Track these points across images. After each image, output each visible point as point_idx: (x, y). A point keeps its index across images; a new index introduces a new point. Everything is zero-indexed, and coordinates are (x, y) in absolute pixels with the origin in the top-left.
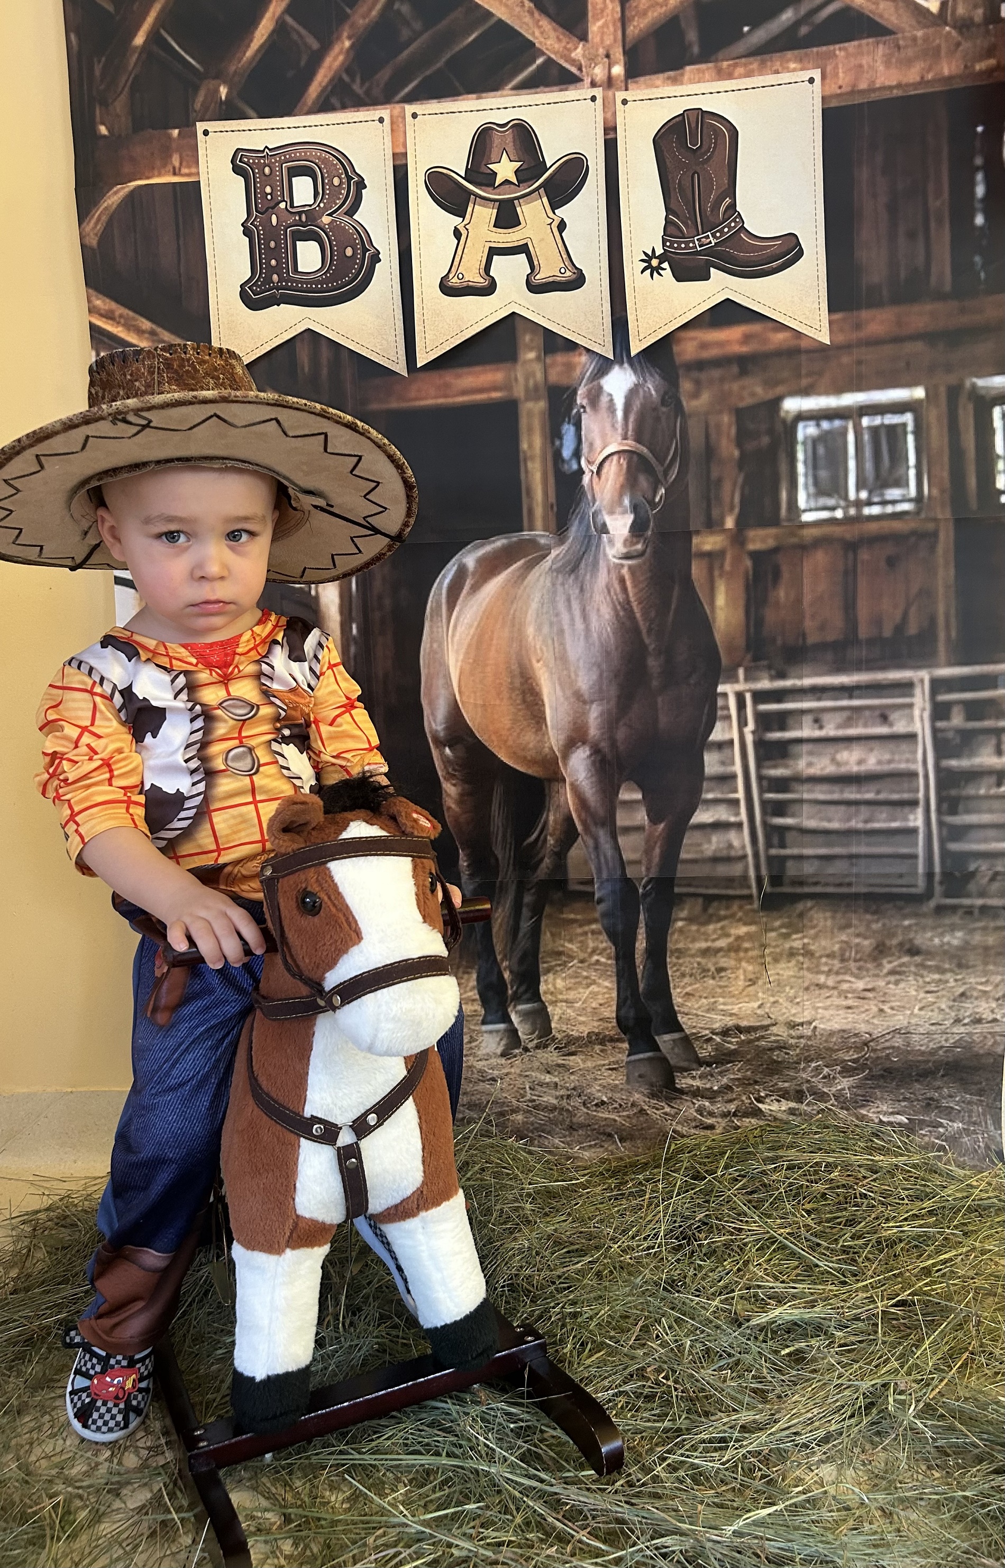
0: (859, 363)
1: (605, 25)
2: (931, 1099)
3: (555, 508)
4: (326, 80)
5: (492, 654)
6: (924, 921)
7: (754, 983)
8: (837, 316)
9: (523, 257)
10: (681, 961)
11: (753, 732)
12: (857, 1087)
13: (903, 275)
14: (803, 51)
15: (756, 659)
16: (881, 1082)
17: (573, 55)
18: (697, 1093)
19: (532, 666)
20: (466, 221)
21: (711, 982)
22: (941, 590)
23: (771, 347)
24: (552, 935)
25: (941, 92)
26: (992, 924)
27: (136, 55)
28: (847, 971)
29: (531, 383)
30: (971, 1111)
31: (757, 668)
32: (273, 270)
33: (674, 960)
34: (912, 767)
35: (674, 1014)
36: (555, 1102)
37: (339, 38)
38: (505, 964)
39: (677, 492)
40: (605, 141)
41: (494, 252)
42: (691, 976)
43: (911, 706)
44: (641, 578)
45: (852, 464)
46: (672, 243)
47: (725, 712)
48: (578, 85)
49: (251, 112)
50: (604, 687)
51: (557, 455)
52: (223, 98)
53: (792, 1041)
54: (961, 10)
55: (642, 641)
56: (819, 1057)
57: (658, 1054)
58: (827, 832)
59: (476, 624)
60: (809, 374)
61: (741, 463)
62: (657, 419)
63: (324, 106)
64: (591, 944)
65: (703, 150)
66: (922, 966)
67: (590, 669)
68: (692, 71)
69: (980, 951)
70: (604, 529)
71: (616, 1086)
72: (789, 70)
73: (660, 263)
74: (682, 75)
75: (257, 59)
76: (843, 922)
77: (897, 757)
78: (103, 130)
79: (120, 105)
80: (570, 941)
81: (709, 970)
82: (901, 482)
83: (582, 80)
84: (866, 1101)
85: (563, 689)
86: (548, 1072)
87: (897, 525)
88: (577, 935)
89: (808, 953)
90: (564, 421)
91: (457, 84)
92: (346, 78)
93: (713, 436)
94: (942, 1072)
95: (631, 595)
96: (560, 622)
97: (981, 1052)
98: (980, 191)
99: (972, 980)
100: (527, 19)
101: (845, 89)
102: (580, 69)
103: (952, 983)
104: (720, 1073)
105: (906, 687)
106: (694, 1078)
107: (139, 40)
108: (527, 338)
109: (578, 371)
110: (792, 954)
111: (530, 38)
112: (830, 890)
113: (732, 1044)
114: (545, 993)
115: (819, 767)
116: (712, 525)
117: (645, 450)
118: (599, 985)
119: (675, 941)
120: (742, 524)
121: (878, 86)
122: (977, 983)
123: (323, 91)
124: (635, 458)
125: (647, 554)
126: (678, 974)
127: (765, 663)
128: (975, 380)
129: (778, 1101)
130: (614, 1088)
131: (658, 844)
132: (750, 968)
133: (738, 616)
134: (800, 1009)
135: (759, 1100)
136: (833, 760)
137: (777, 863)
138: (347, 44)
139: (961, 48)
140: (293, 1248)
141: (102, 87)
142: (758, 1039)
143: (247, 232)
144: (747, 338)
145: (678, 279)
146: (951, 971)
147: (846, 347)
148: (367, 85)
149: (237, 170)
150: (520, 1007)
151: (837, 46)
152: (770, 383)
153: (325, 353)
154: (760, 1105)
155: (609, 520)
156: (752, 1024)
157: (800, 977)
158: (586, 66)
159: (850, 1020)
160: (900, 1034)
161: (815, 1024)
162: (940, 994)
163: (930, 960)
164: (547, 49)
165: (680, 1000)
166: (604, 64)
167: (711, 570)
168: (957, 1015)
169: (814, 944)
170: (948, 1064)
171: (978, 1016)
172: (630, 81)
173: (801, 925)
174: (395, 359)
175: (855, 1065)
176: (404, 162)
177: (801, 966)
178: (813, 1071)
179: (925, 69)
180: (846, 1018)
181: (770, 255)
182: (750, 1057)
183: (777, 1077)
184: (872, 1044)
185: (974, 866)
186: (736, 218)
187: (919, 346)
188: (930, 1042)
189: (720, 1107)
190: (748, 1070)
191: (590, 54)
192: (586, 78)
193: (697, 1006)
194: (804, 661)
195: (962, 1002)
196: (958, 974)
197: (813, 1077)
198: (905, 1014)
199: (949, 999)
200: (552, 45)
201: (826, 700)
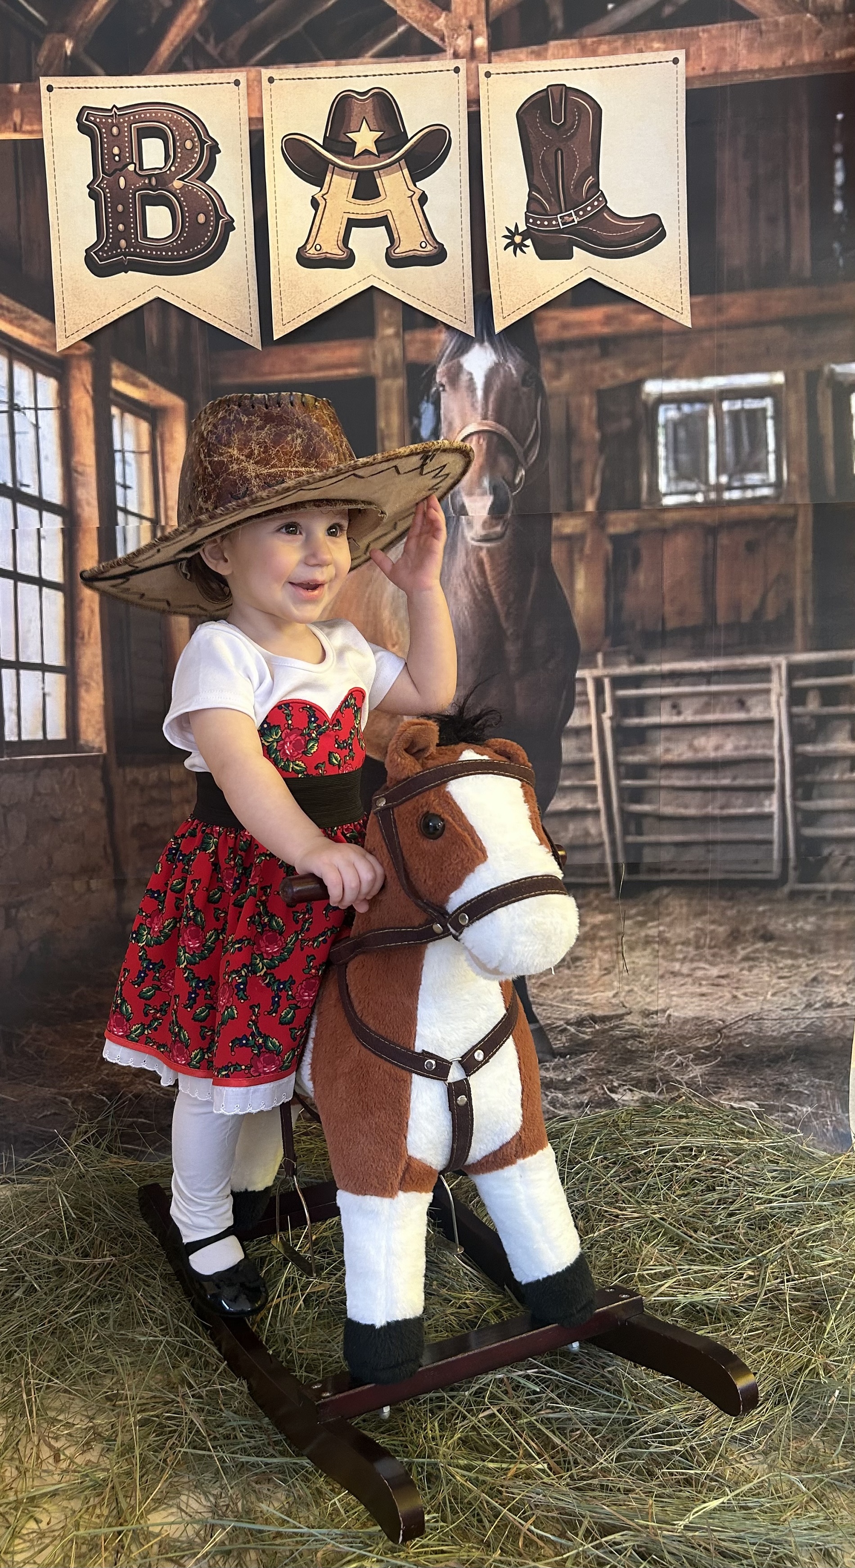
0: (720, 346)
2: (782, 1084)
4: (178, 39)
6: (777, 907)
7: (609, 973)
8: (699, 299)
9: (382, 229)
11: (611, 718)
12: (710, 1074)
13: (762, 259)
14: (667, 31)
15: (614, 644)
16: (733, 1069)
17: (435, 25)
18: (551, 1083)
20: (323, 192)
21: (566, 972)
22: (799, 576)
23: (633, 328)
25: (801, 78)
26: (844, 909)
28: (701, 958)
29: (389, 360)
30: (819, 1095)
31: (615, 653)
32: (119, 235)
34: (768, 752)
39: (536, 471)
40: (469, 113)
41: (352, 223)
43: (768, 691)
45: (712, 448)
46: (535, 220)
48: (440, 55)
49: (98, 69)
52: (69, 53)
53: (647, 1030)
56: (673, 1045)
58: (683, 819)
60: (671, 357)
61: (602, 446)
62: (518, 400)
63: (176, 66)
65: (566, 127)
66: (775, 951)
68: (555, 46)
69: (832, 936)
72: (652, 50)
73: (523, 240)
74: (546, 50)
75: (106, 13)
76: (698, 908)
77: (753, 743)
82: (761, 467)
83: (444, 51)
84: (718, 1088)
87: (757, 510)
89: (663, 941)
90: (422, 399)
91: (316, 49)
92: (199, 37)
93: (574, 417)
94: (792, 1057)
95: (489, 578)
97: (831, 1036)
98: (839, 178)
99: (824, 965)
101: (709, 71)
102: (442, 39)
103: (804, 968)
104: (574, 1064)
105: (764, 673)
106: (547, 1069)
108: (386, 313)
109: (437, 349)
110: (648, 942)
111: (392, 5)
112: (687, 877)
113: (586, 1034)
115: (676, 753)
116: (572, 508)
117: (505, 431)
120: (602, 507)
121: (740, 69)
122: (829, 968)
123: (175, 51)
124: (495, 439)
127: (624, 648)
128: (833, 366)
129: (631, 1090)
132: (606, 957)
133: (598, 601)
134: (654, 997)
135: (613, 1090)
136: (691, 746)
137: (634, 850)
138: (201, 3)
139: (822, 36)
142: (612, 1029)
143: (93, 194)
144: (608, 320)
145: (541, 258)
146: (804, 956)
147: (706, 331)
148: (221, 46)
149: (83, 129)
151: (701, 28)
152: (632, 365)
153: (175, 323)
154: (613, 1096)
155: (468, 502)
156: (606, 1014)
157: (655, 965)
158: (448, 37)
159: (703, 1007)
160: (752, 1019)
161: (668, 1012)
162: (792, 979)
163: (782, 945)
164: (408, 17)
165: (535, 991)
166: (467, 35)
167: (570, 553)
168: (808, 1000)
169: (669, 932)
170: (797, 1049)
171: (828, 1001)
172: (493, 54)
173: (656, 913)
174: (248, 331)
175: (707, 1052)
176: (259, 127)
177: (655, 953)
178: (665, 1059)
179: (785, 54)
180: (700, 1006)
181: (632, 235)
182: (603, 1047)
183: (630, 1066)
184: (724, 1031)
185: (826, 851)
186: (599, 197)
187: (778, 332)
188: (781, 1027)
189: (573, 1098)
190: (601, 1060)
191: (452, 24)
192: (448, 49)
193: (551, 997)
194: (663, 646)
195: (813, 987)
196: (809, 959)
197: (665, 1066)
198: (757, 1000)
199: (801, 985)
200: (413, 13)
201: (685, 685)
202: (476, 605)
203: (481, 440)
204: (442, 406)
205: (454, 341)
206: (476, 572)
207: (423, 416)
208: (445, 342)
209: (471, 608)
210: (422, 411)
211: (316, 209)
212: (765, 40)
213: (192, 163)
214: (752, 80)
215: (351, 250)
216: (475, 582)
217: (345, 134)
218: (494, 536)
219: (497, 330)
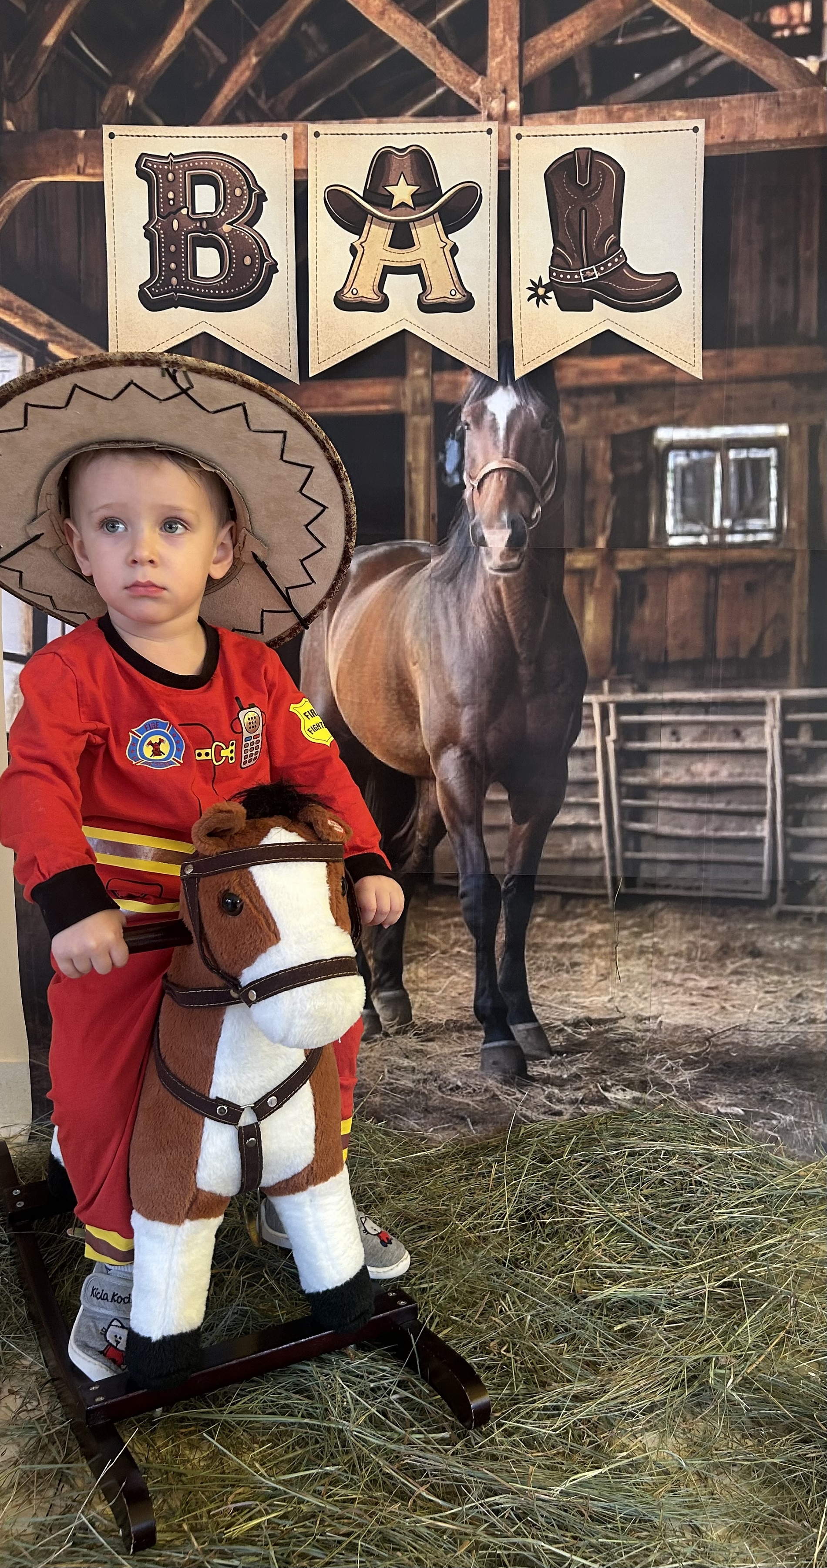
0: (729, 398)
1: (503, 61)
2: (766, 1093)
3: (436, 520)
4: (232, 94)
5: (371, 654)
6: (766, 925)
7: (605, 979)
8: (709, 353)
9: (416, 277)
10: (537, 955)
11: (615, 741)
12: (698, 1079)
13: (773, 318)
14: (688, 101)
15: (620, 672)
16: (721, 1075)
17: (472, 88)
18: (547, 1081)
19: (408, 668)
20: (362, 239)
21: (565, 975)
22: (794, 617)
23: (646, 378)
24: (417, 926)
25: (815, 148)
27: (46, 55)
28: (693, 969)
29: (419, 398)
30: (802, 1105)
31: (621, 681)
32: (171, 273)
33: (531, 953)
34: (761, 780)
35: (529, 1004)
36: (411, 1085)
37: (246, 53)
38: (370, 952)
39: (553, 510)
41: (387, 270)
42: (547, 969)
43: (762, 723)
44: (516, 591)
45: (718, 494)
46: (558, 273)
47: (589, 721)
48: (475, 117)
49: (157, 119)
50: (476, 692)
51: (441, 468)
52: (130, 103)
53: (639, 1034)
56: (663, 1050)
57: (512, 1042)
58: (678, 838)
59: (356, 625)
60: (682, 406)
61: (615, 487)
62: (537, 441)
63: (229, 118)
64: (453, 936)
65: (591, 187)
66: (762, 967)
67: (463, 674)
68: (583, 112)
69: (818, 955)
70: (482, 542)
71: (471, 1071)
72: (675, 118)
73: (546, 292)
74: (575, 115)
75: (166, 67)
76: (691, 923)
77: (747, 771)
78: (10, 125)
79: (28, 102)
80: (434, 932)
81: (563, 965)
82: (762, 513)
83: (479, 113)
84: (706, 1092)
85: (437, 691)
86: (407, 1057)
87: (757, 554)
88: (440, 926)
89: (658, 952)
90: (448, 436)
91: (359, 107)
92: (251, 93)
93: (589, 459)
94: (777, 1068)
95: (505, 605)
96: (437, 628)
97: (815, 1050)
99: (809, 982)
100: (430, 50)
101: (728, 140)
102: (478, 102)
103: (790, 985)
104: (570, 1062)
105: (759, 706)
106: (545, 1066)
107: (50, 40)
108: (417, 355)
109: (464, 390)
110: (642, 951)
111: (431, 68)
112: (681, 893)
113: (582, 1035)
114: (407, 981)
115: (674, 776)
116: (585, 544)
117: (523, 469)
118: (459, 975)
119: (533, 936)
120: (612, 545)
121: (757, 139)
122: (814, 986)
123: (228, 104)
124: (515, 476)
126: (534, 967)
127: (628, 676)
129: (624, 1090)
130: (469, 1074)
131: (521, 844)
132: (603, 964)
133: (605, 632)
134: (647, 1004)
135: (606, 1088)
136: (688, 771)
137: (632, 865)
138: (254, 60)
140: (192, 1219)
141: (11, 84)
142: (607, 1031)
143: (148, 235)
144: (625, 369)
145: (562, 310)
146: (789, 973)
147: (717, 383)
148: (272, 101)
149: (141, 174)
150: (383, 994)
151: (721, 98)
152: (645, 413)
154: (607, 1094)
155: (487, 534)
156: (601, 1017)
157: (648, 974)
158: (483, 100)
159: (694, 1016)
160: (739, 1030)
161: (660, 1019)
162: (778, 994)
163: (770, 962)
164: (447, 80)
165: (535, 992)
166: (501, 99)
167: (581, 586)
168: (793, 1015)
169: (662, 943)
170: (782, 1060)
171: (812, 1017)
173: (651, 925)
174: (288, 367)
175: (696, 1059)
176: (304, 178)
177: (649, 963)
178: (656, 1063)
179: (801, 126)
180: (690, 1014)
181: (650, 291)
182: (598, 1047)
183: (623, 1067)
184: (713, 1039)
185: (814, 876)
186: (619, 254)
187: (784, 387)
188: (767, 1039)
189: (568, 1094)
190: (596, 1060)
191: (487, 88)
192: (482, 111)
193: (550, 998)
194: (665, 677)
195: (798, 1003)
196: (795, 977)
197: (656, 1069)
198: (744, 1012)
199: (786, 999)
200: (451, 76)
201: (684, 714)
202: (493, 630)
203: (502, 477)
205: (479, 383)
206: (493, 600)
207: (448, 452)
208: (470, 384)
209: (487, 632)
210: (447, 447)
211: (354, 256)
212: (782, 112)
213: (240, 209)
214: (768, 150)
215: (386, 295)
216: (492, 609)
218: (511, 567)
219: (518, 375)
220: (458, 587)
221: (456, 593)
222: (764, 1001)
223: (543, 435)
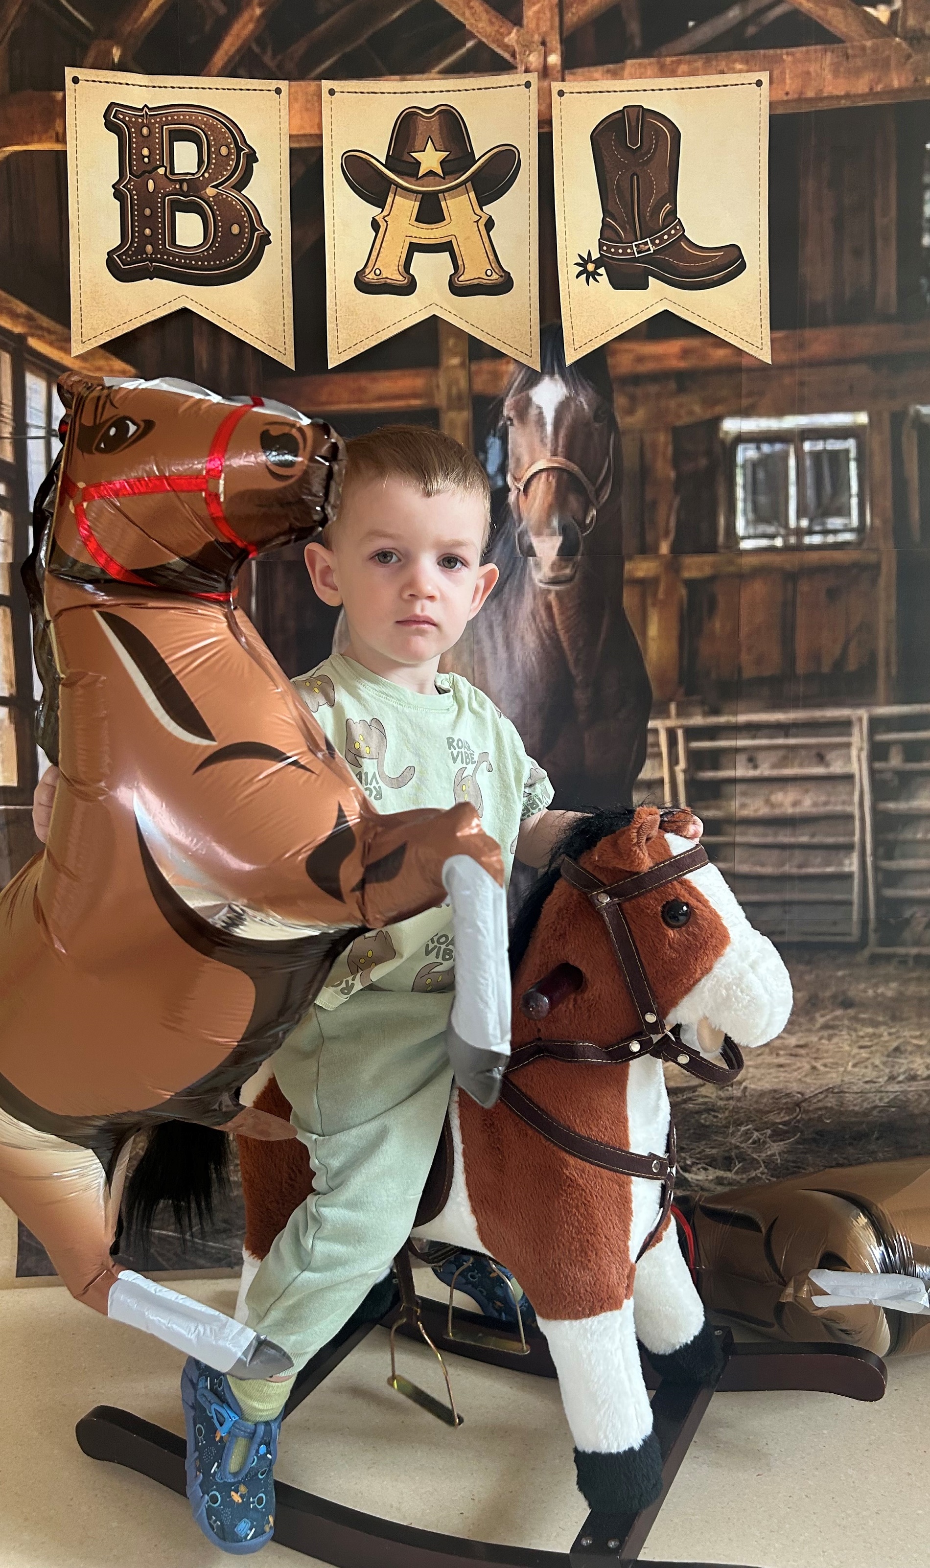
0: (802, 384)
1: (541, 11)
4: (233, 50)
6: (857, 972)
8: (779, 334)
9: (446, 255)
11: (685, 771)
12: (788, 1152)
13: (848, 294)
14: (750, 52)
15: (689, 693)
16: (814, 1146)
17: (506, 40)
20: (385, 213)
22: (882, 625)
23: (711, 363)
25: (891, 105)
29: (454, 391)
31: (690, 703)
34: (848, 809)
37: (249, 4)
40: (540, 134)
41: (414, 248)
43: (848, 745)
44: (570, 605)
45: (793, 490)
46: (609, 247)
47: (656, 749)
48: (511, 70)
52: (116, 60)
53: (721, 1103)
54: (911, 22)
55: (568, 673)
56: (749, 1119)
58: (760, 878)
60: (750, 394)
61: (678, 485)
65: (643, 151)
66: (856, 1019)
68: (632, 65)
69: (914, 1002)
70: (530, 552)
72: (734, 71)
73: (597, 268)
74: (623, 69)
75: (156, 20)
77: (833, 799)
82: (844, 511)
83: (516, 68)
84: (798, 1167)
87: (839, 556)
90: (488, 433)
92: (256, 49)
93: (648, 455)
94: (876, 1134)
95: (558, 622)
96: (481, 650)
97: (916, 1111)
98: (928, 210)
99: (907, 1033)
101: (793, 96)
102: (513, 55)
103: (886, 1037)
105: (845, 726)
108: (451, 342)
109: (505, 381)
111: (461, 19)
115: (752, 808)
116: (646, 549)
120: (677, 550)
121: (825, 95)
122: (912, 1037)
124: (565, 476)
125: (576, 580)
127: (698, 698)
128: (919, 407)
129: (706, 1170)
133: (671, 648)
136: (768, 802)
138: (258, 11)
139: (912, 60)
142: (685, 1101)
144: (685, 353)
145: (615, 288)
146: (885, 1024)
147: (789, 368)
148: (279, 57)
151: (784, 51)
152: (710, 402)
154: (686, 1175)
155: (536, 542)
156: (679, 1085)
158: (520, 53)
159: (781, 1079)
160: (833, 1092)
161: (744, 1084)
162: (873, 1049)
163: (864, 1013)
164: (478, 32)
166: (539, 52)
167: (643, 598)
168: (890, 1072)
170: (881, 1125)
171: (912, 1073)
172: (566, 72)
175: (785, 1128)
176: (319, 144)
178: (742, 1135)
179: (873, 80)
180: (777, 1077)
181: (711, 265)
183: (704, 1143)
184: (803, 1104)
185: (907, 914)
186: (676, 225)
187: (862, 371)
188: (863, 1101)
191: (524, 40)
192: (519, 66)
195: (896, 1057)
196: (891, 1027)
197: (741, 1142)
198: (838, 1072)
199: (883, 1055)
200: (482, 28)
201: (761, 738)
203: (551, 478)
204: (510, 441)
205: (523, 373)
206: (544, 617)
207: (490, 451)
209: (538, 653)
210: (488, 445)
212: (851, 65)
214: (839, 106)
215: (413, 276)
216: (543, 627)
217: (409, 153)
218: (563, 579)
220: (504, 603)
221: (502, 610)
222: (858, 1057)
223: (596, 429)
